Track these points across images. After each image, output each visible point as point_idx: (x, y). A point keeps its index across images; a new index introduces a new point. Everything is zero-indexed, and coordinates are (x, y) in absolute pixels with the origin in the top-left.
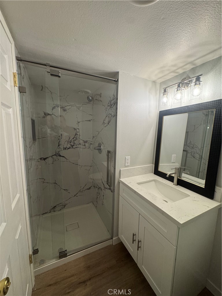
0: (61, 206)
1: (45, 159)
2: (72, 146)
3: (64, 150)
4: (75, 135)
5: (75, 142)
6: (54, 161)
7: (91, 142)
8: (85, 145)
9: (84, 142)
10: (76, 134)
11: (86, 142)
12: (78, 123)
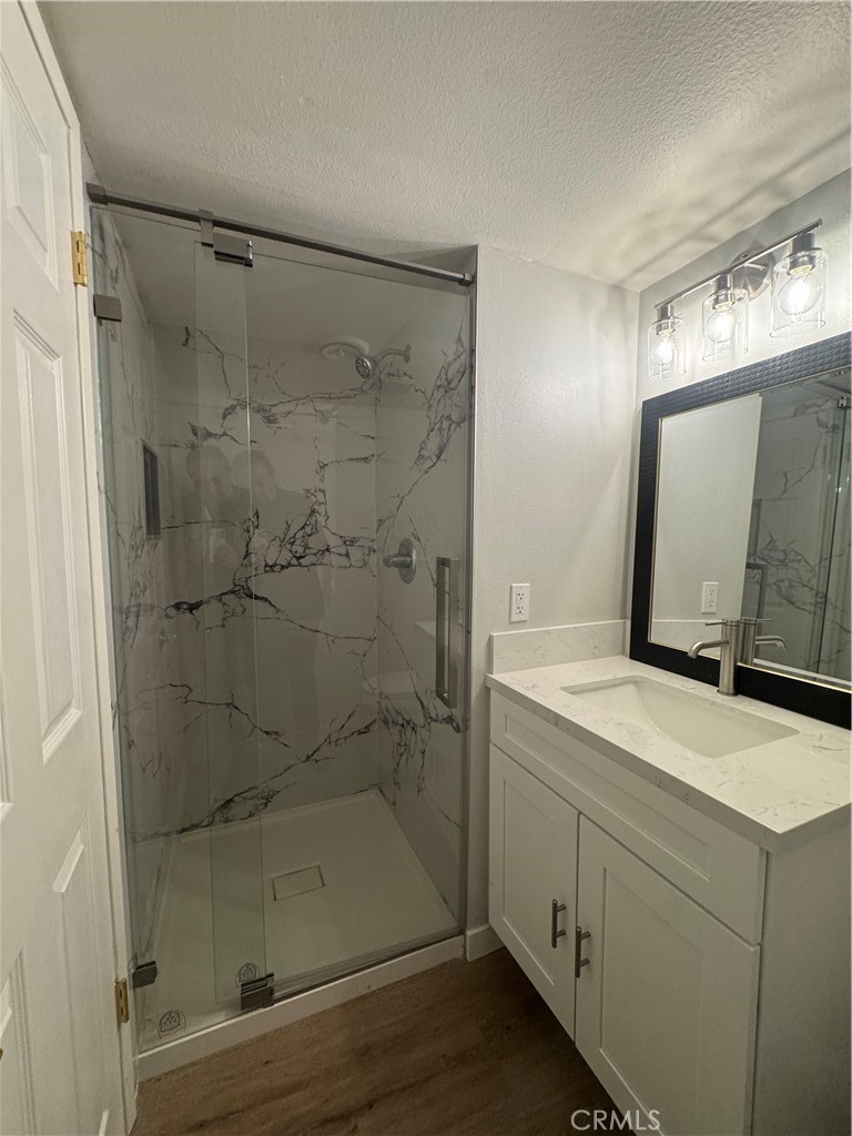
0: (251, 799)
1: (193, 607)
2: (298, 558)
3: (266, 572)
4: (310, 515)
5: (312, 541)
6: (227, 614)
7: (371, 544)
8: (347, 555)
9: (345, 543)
10: (313, 511)
11: (353, 541)
12: (321, 467)
